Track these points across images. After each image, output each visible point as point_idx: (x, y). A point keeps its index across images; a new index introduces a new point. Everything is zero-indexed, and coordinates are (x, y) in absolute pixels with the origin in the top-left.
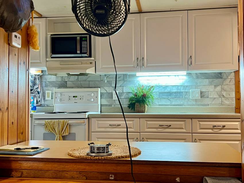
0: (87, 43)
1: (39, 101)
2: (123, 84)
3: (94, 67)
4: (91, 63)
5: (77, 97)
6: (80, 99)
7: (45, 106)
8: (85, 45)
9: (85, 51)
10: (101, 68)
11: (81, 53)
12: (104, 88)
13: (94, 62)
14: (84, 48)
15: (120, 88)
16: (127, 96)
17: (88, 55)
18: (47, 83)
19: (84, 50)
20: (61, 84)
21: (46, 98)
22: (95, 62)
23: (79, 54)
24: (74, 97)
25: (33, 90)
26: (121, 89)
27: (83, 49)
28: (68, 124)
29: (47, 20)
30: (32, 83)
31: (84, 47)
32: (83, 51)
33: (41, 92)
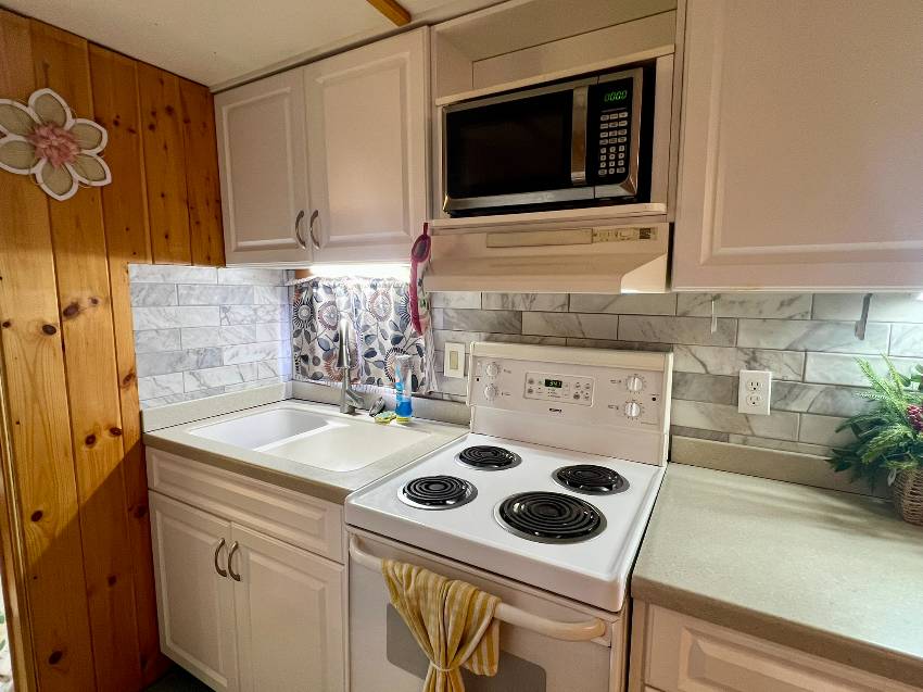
0: (629, 119)
1: (422, 384)
2: (806, 336)
3: (663, 259)
4: (645, 234)
5: (558, 384)
6: (577, 397)
7: (443, 400)
8: (619, 128)
9: (616, 167)
10: (705, 264)
11: (593, 180)
12: (690, 351)
13: (667, 226)
14: (613, 149)
15: (786, 357)
16: (829, 401)
17: (628, 187)
18: (451, 313)
19: (608, 161)
20: (499, 323)
21: (448, 372)
22: (672, 226)
23: (579, 185)
24: (548, 383)
25: (403, 342)
26: (790, 362)
27: (603, 158)
28: (493, 620)
29: (434, 35)
30: (398, 313)
31: (608, 147)
32: (603, 165)
33: (430, 348)
